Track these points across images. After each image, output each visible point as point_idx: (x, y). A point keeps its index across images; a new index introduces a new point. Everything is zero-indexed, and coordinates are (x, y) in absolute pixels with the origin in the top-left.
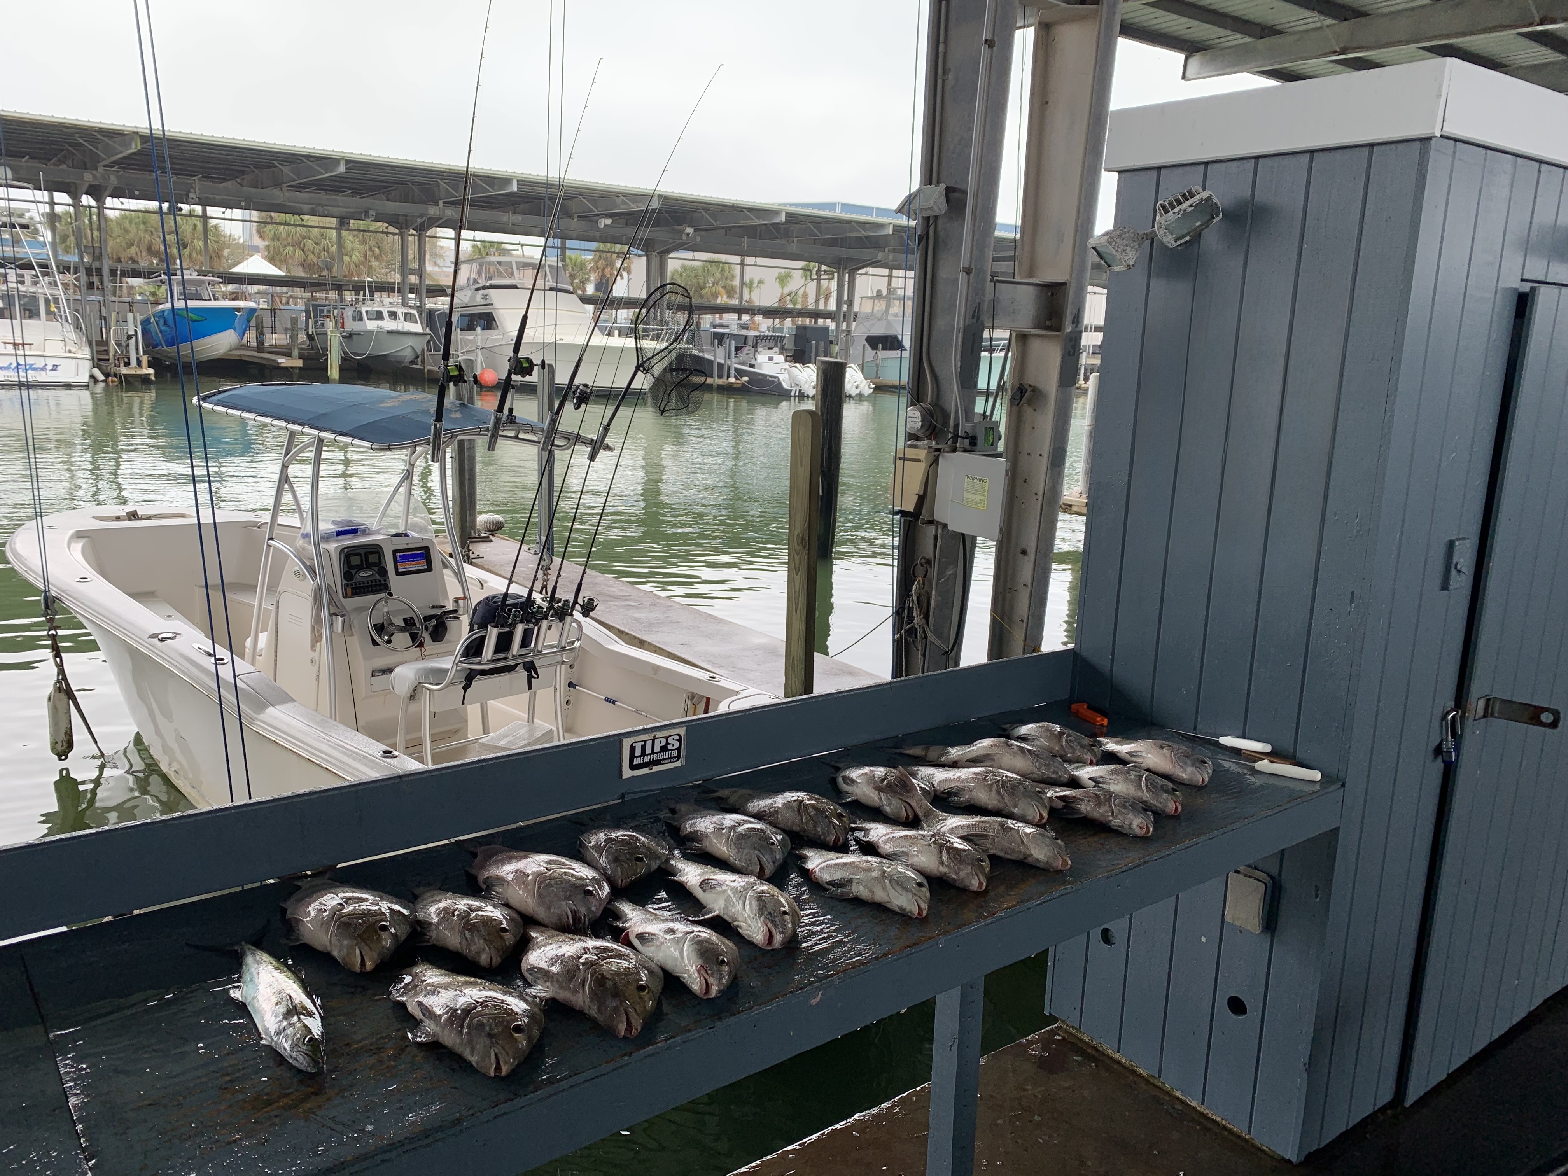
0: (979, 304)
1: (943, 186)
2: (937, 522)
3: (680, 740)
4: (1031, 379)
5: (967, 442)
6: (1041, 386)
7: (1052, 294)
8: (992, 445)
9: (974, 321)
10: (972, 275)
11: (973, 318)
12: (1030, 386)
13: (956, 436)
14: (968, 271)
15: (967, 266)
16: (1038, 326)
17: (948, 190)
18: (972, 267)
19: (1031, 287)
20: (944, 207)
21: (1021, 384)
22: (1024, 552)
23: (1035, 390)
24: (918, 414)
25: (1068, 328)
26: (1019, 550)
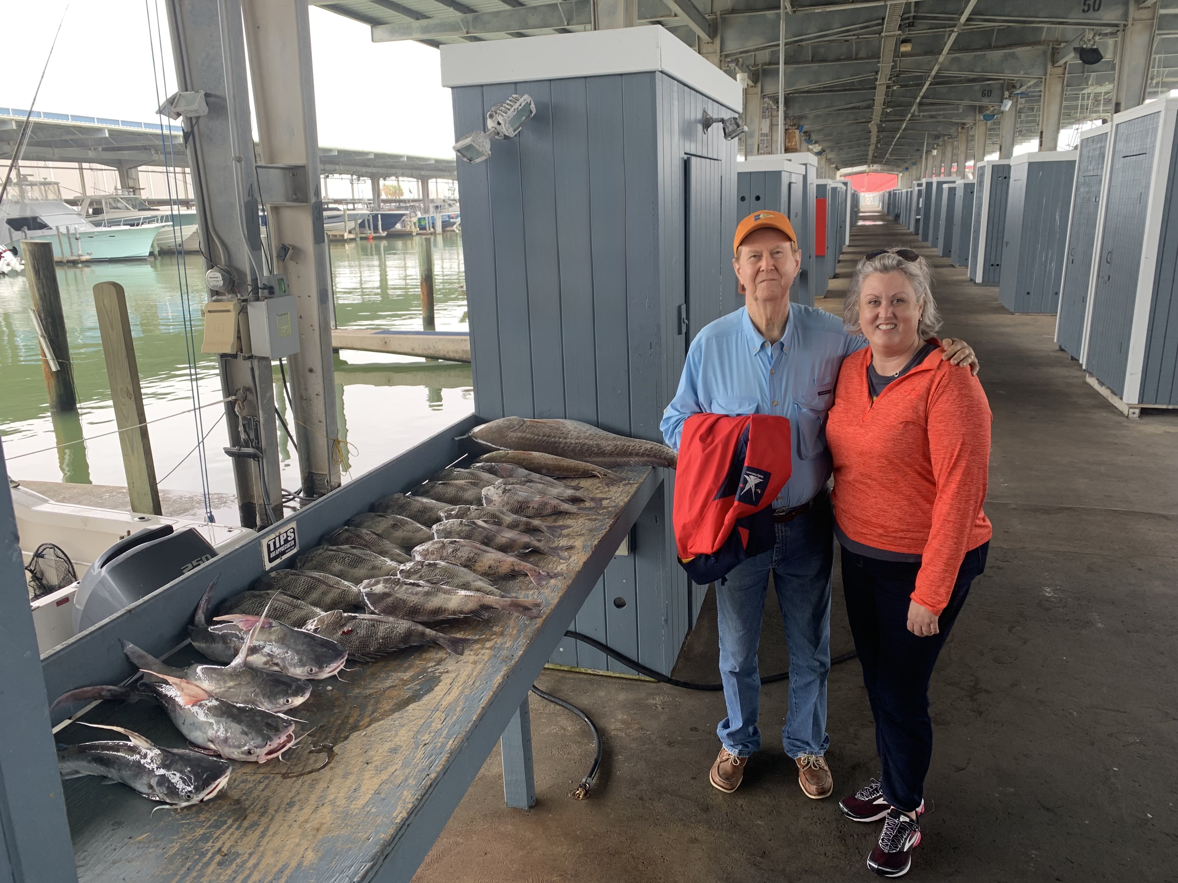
0: (251, 185)
1: (202, 93)
2: (255, 357)
3: (294, 532)
4: (289, 240)
5: (266, 292)
6: (298, 244)
7: (293, 175)
8: (285, 291)
9: (250, 198)
10: (243, 162)
11: (249, 195)
12: (290, 245)
13: (256, 289)
14: (239, 160)
15: (237, 155)
16: (288, 200)
17: (207, 95)
18: (242, 156)
19: (278, 171)
20: (206, 109)
21: (283, 244)
22: (311, 371)
23: (294, 248)
24: (219, 275)
25: (313, 200)
26: (307, 370)
